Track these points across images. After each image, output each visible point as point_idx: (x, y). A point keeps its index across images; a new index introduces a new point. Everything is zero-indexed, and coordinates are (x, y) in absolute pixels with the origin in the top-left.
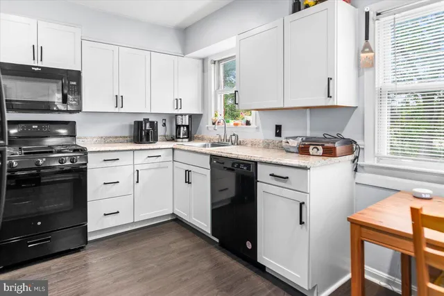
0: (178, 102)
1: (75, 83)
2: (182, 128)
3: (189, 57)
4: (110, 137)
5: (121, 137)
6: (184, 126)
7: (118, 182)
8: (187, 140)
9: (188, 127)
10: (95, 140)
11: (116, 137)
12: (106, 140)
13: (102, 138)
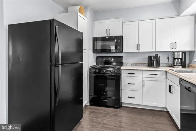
0: (174, 45)
1: (120, 41)
2: (176, 60)
3: (182, 16)
4: (137, 63)
5: (143, 63)
6: (178, 58)
7: (134, 84)
8: (181, 67)
9: (181, 59)
10: (131, 64)
11: (140, 63)
12: (136, 64)
13: (134, 63)
